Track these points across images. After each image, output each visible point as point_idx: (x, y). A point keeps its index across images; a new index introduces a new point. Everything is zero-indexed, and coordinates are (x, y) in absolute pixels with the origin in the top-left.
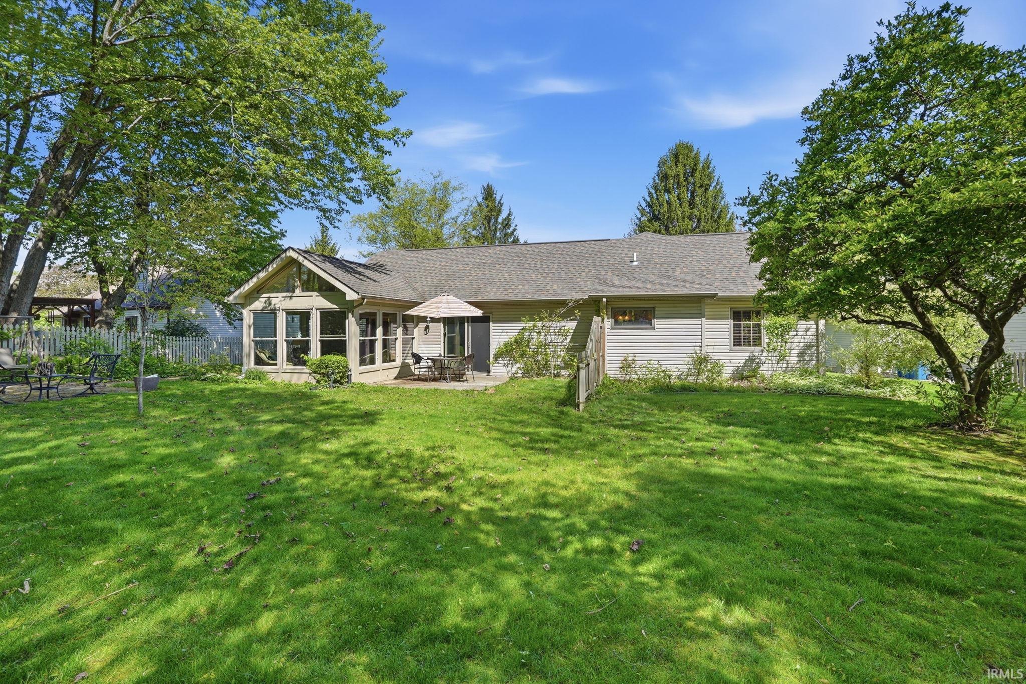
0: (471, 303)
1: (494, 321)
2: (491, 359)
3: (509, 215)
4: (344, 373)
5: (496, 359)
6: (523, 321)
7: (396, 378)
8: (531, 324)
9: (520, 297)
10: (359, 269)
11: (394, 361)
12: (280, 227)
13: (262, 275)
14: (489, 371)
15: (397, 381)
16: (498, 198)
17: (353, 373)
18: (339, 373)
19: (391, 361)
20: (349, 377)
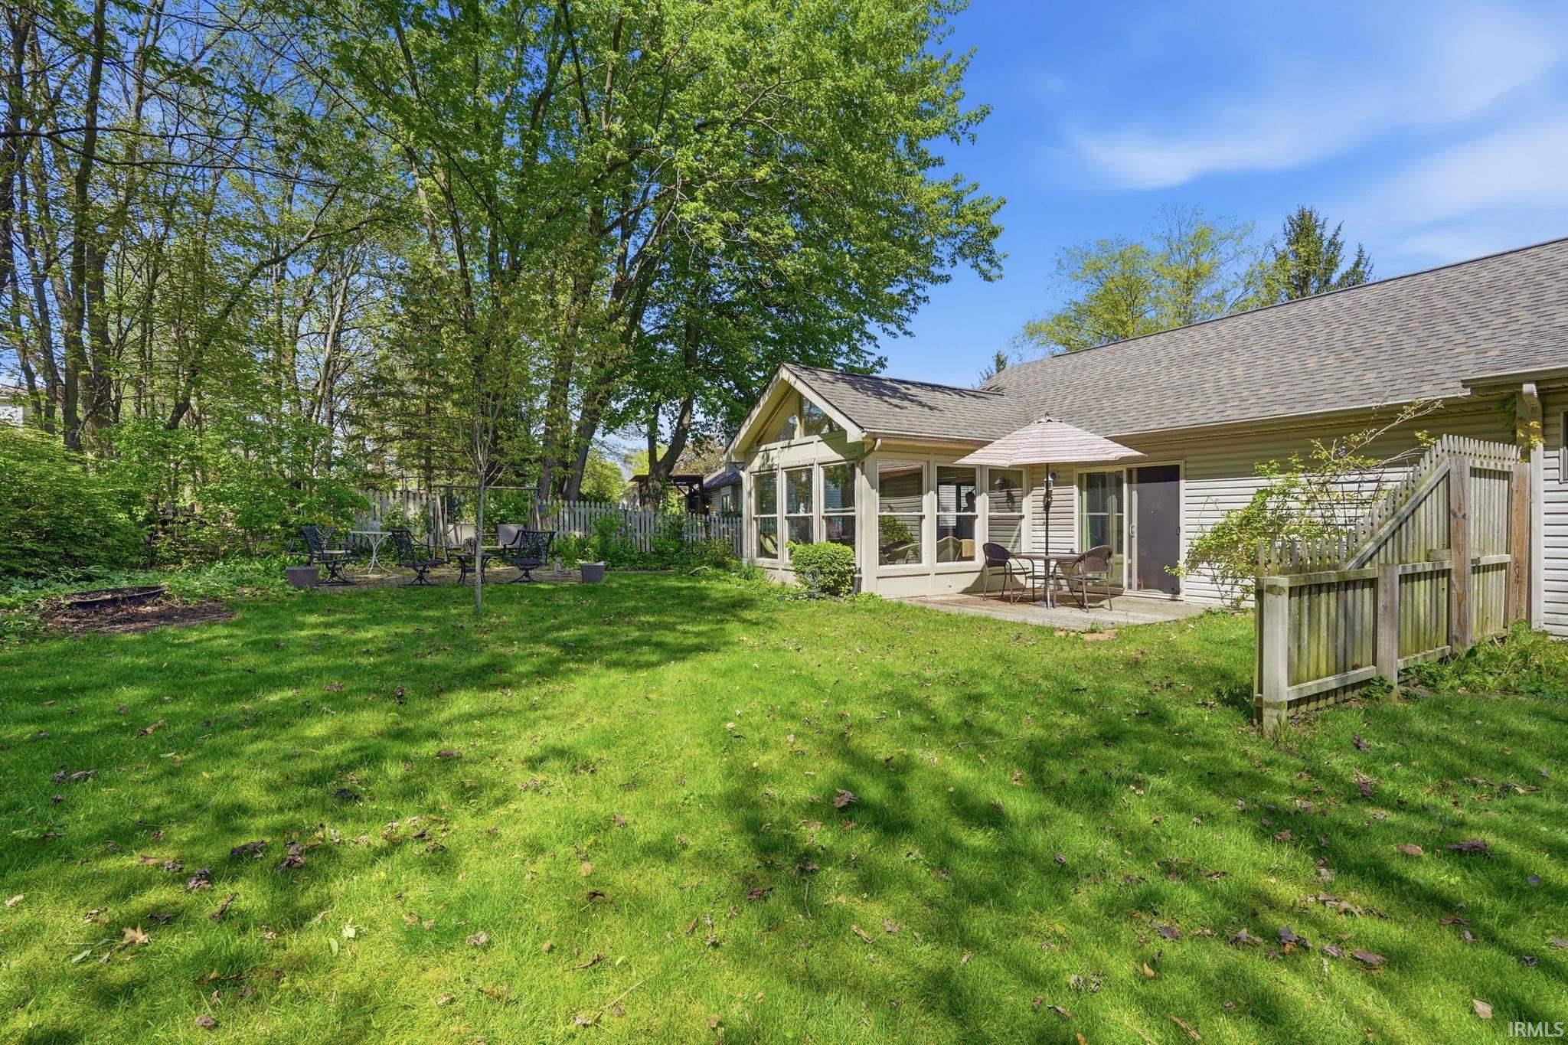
0: (1115, 439)
1: (1187, 477)
2: (1181, 563)
3: (1357, 264)
4: (841, 574)
5: (1193, 564)
6: (1260, 474)
7: (966, 591)
8: (1278, 481)
9: (1254, 414)
10: (913, 391)
11: (971, 558)
12: (879, 353)
13: (756, 412)
14: (1176, 591)
15: (966, 596)
16: (1328, 234)
17: (863, 575)
18: (831, 573)
19: (962, 559)
20: (856, 583)
